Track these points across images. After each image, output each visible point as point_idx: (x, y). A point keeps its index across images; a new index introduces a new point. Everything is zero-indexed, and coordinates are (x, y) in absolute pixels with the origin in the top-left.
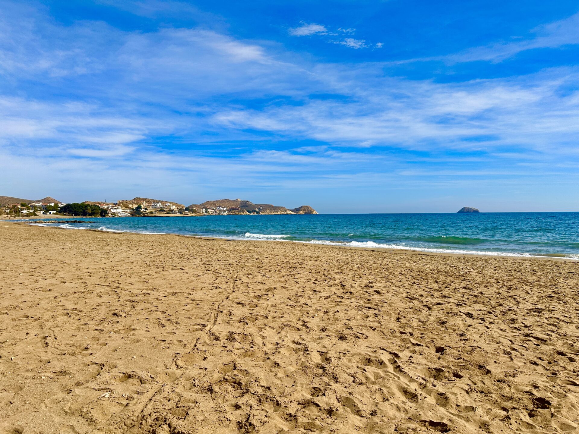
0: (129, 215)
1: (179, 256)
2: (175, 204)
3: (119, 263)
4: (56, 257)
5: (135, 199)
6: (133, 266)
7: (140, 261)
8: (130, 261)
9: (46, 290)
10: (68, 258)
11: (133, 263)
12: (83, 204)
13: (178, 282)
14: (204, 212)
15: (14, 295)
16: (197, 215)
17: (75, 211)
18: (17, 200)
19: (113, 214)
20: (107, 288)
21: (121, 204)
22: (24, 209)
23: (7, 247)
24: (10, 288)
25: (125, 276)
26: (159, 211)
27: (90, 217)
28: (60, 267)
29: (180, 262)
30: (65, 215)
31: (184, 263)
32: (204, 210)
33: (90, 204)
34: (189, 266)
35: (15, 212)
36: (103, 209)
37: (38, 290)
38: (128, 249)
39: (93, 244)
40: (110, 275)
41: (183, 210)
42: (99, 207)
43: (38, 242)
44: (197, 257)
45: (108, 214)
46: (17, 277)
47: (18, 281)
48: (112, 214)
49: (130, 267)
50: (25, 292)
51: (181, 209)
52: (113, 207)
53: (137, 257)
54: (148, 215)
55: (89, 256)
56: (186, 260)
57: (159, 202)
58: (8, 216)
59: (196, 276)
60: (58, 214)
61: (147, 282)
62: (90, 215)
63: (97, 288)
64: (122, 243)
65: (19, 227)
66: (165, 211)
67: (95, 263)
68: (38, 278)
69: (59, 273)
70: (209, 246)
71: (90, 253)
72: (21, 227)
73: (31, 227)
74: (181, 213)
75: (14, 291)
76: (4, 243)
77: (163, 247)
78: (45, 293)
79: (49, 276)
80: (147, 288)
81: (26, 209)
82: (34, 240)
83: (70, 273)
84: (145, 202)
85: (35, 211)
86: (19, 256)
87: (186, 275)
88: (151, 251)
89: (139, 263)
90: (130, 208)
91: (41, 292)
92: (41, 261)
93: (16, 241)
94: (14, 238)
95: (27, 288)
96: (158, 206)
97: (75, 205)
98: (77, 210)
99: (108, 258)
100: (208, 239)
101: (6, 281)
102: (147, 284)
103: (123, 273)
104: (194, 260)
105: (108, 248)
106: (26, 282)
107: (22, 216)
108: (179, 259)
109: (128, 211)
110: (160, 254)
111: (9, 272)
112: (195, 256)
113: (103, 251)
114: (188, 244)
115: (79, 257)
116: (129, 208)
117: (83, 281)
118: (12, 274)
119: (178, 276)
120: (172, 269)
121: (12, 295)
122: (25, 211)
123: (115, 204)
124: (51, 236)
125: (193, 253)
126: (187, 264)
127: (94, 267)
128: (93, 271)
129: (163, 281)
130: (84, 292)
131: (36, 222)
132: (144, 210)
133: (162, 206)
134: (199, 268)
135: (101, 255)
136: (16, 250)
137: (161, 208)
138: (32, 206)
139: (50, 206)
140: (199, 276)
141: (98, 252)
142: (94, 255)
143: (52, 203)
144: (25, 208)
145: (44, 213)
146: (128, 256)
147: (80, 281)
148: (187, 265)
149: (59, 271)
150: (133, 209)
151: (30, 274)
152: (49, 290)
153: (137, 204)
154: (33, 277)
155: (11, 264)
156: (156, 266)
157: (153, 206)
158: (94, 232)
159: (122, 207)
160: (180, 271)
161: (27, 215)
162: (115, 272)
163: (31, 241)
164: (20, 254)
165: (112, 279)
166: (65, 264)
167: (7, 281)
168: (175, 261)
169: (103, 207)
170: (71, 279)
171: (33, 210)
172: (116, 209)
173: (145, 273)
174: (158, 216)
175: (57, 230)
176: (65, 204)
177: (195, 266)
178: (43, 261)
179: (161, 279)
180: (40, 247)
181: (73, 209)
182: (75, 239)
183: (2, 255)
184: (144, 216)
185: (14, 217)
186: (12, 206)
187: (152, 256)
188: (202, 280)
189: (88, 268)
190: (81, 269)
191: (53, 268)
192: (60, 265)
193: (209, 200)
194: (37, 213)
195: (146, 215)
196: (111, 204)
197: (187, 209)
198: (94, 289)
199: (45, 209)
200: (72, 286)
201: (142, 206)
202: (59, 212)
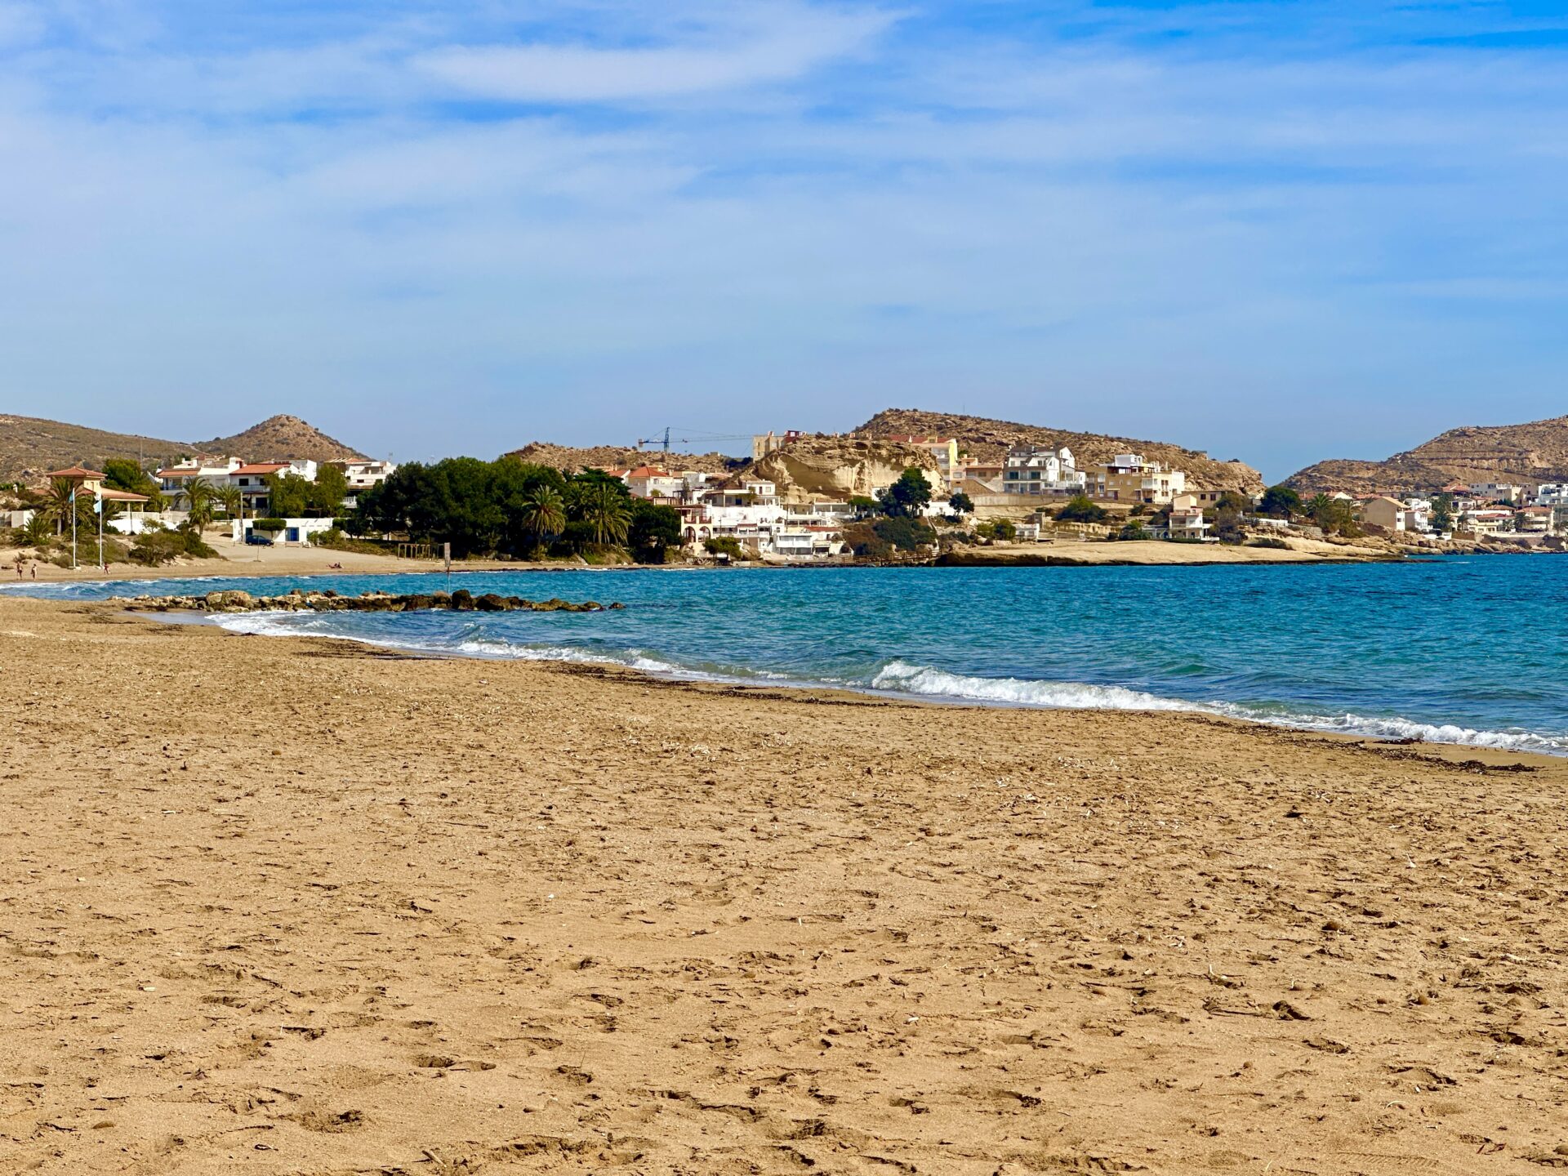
0: (835, 548)
1: (1250, 898)
2: (1186, 460)
3: (804, 932)
4: (365, 871)
5: (879, 423)
6: (906, 959)
7: (956, 931)
8: (880, 919)
9: (322, 1114)
10: (445, 876)
11: (901, 936)
12: (510, 462)
13: (1268, 1122)
14: (1422, 522)
15: (124, 1140)
16: (1364, 548)
17: (456, 522)
18: (79, 437)
19: (723, 546)
20: (736, 1127)
21: (779, 465)
22: (123, 506)
23: (43, 786)
24: (91, 1084)
25: (860, 1041)
26: (1063, 516)
27: (561, 564)
28: (400, 948)
29: (1265, 948)
30: (389, 547)
31: (1301, 964)
32: (1421, 508)
33: (558, 464)
34: (1349, 993)
35: (66, 526)
36: (646, 504)
37: (274, 1110)
38: (858, 827)
39: (602, 778)
40: (750, 1024)
41: (1248, 507)
42: (624, 491)
43: (236, 755)
44: (1404, 914)
45: (682, 542)
46: (130, 1006)
47: (135, 1040)
48: (711, 547)
49: (886, 972)
50: (189, 1120)
51: (1227, 502)
52: (722, 484)
53: (931, 889)
54: (978, 551)
55: (582, 867)
56: (1310, 933)
57: (1057, 441)
58: (22, 559)
59: (1413, 1079)
60: (341, 546)
61: (1027, 1101)
62: (557, 552)
63: (664, 1120)
64: (808, 775)
65: (97, 635)
66: (1101, 517)
67: (632, 927)
68: (263, 1023)
69: (394, 990)
70: (1497, 824)
71: (587, 843)
72: (114, 639)
73: (176, 641)
74: (1226, 533)
75: (123, 1111)
76: (21, 751)
77: (1112, 812)
78: (317, 1136)
79: (334, 1007)
80: (1033, 1147)
81: (135, 507)
82: (208, 738)
83: (472, 997)
84: (953, 446)
85: (195, 521)
86: (122, 854)
87: (1325, 1063)
88: (1030, 850)
89: (949, 939)
90: (843, 494)
91: (296, 1128)
92: (269, 890)
93: (90, 739)
94: (74, 716)
95: (198, 1097)
96: (1052, 475)
97: (457, 472)
98: (465, 511)
99: (721, 893)
100: (1470, 765)
101: (59, 1033)
102: (1026, 1120)
103: (843, 1013)
104: (1378, 940)
105: (707, 807)
106: (193, 1045)
107: (114, 554)
108: (1256, 926)
109: (829, 518)
110: (1095, 874)
111: (76, 968)
112: (1380, 902)
113: (678, 834)
114: (1308, 799)
115: (518, 870)
116: (834, 493)
117: (561, 1057)
118: (98, 983)
119: (1265, 1066)
120: (1210, 1006)
121: (112, 1141)
122: (130, 524)
123: (731, 464)
124: (308, 710)
125: (1359, 879)
126: (1326, 972)
127: (625, 957)
128: (627, 985)
129: (1152, 1102)
130: (579, 1148)
131: (202, 604)
132: (950, 511)
133: (1082, 479)
134: (1432, 1013)
135: (662, 869)
136: (102, 803)
137: (1076, 491)
138: (177, 483)
139: (294, 484)
140: (1438, 1081)
141: (645, 838)
142: (620, 864)
143: (303, 458)
144: (129, 496)
145: (250, 539)
146: (862, 883)
147: (547, 1059)
148: (1325, 980)
149: (393, 975)
150: (863, 504)
151: (210, 991)
152: (346, 1117)
153: (893, 460)
154: (232, 1011)
155: (77, 910)
156: (1081, 976)
157: (1013, 474)
158: (592, 683)
159: (782, 490)
160: (1274, 1027)
161: (146, 552)
162: (780, 1004)
163: (186, 740)
164: (126, 838)
165: (766, 1057)
166: (428, 927)
167: (67, 1031)
168: (1227, 943)
169: (651, 485)
170: (482, 1037)
171: (182, 516)
172: (739, 501)
173: (1003, 1028)
174: (1052, 562)
175: (345, 662)
176: (390, 469)
177: (1395, 994)
178: (278, 895)
179: (1130, 1081)
180: (250, 786)
181: (441, 502)
182: (471, 736)
183: (18, 839)
184: (945, 560)
185: (64, 564)
186: (46, 482)
187: (1038, 884)
188: (1474, 1121)
189: (585, 963)
190: (540, 969)
191: (352, 950)
192: (401, 933)
193: (1470, 424)
194: (209, 538)
195: (961, 549)
196: (708, 461)
197: (1278, 502)
198: (647, 1132)
199: (261, 503)
200: (494, 1094)
201: (931, 476)
202: (352, 528)
